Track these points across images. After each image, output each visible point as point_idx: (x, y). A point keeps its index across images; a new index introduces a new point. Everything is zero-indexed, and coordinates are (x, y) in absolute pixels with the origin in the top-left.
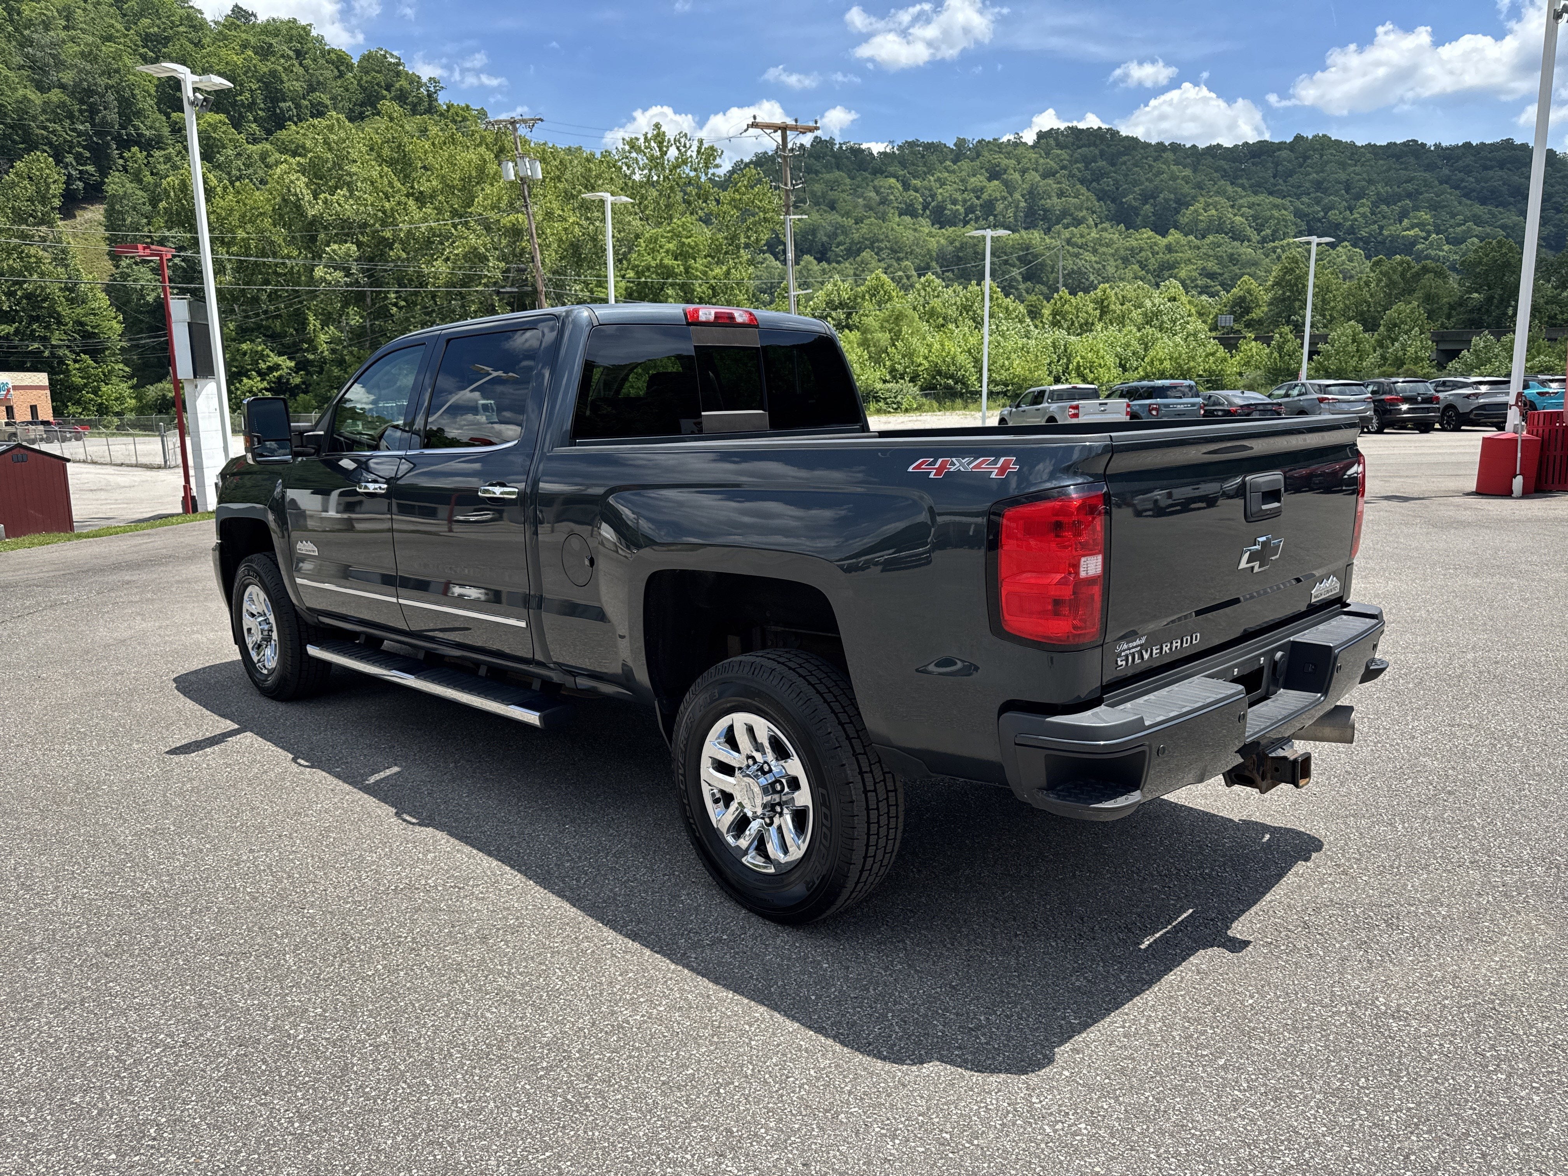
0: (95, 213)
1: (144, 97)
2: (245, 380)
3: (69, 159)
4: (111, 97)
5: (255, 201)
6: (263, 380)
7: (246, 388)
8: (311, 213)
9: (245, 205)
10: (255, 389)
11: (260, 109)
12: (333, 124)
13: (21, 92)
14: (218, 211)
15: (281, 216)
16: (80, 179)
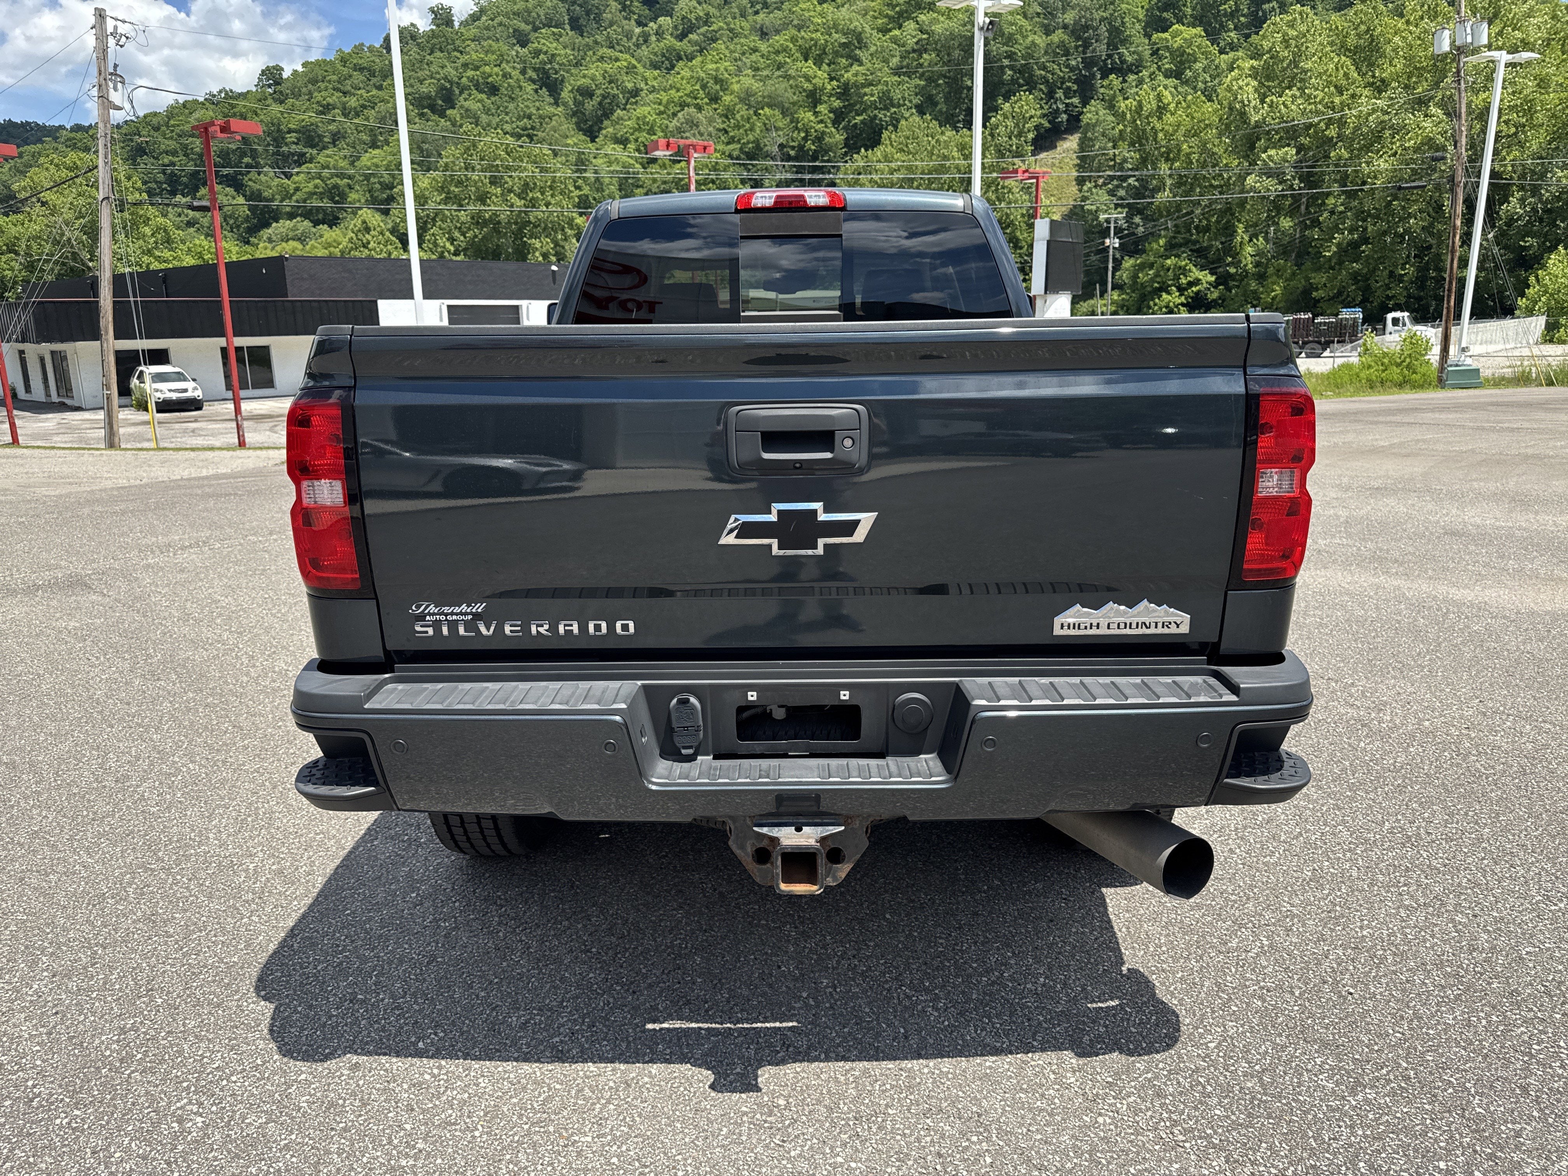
0: (1071, 144)
1: (1133, 23)
2: (1164, 295)
3: (1060, 94)
4: (1103, 29)
5: (1203, 113)
6: (1181, 295)
7: (1163, 304)
8: (1255, 118)
9: (1193, 118)
10: (1171, 304)
11: (1243, 15)
12: (1295, 19)
13: (1030, 39)
14: (1166, 128)
15: (1228, 126)
16: (1065, 112)
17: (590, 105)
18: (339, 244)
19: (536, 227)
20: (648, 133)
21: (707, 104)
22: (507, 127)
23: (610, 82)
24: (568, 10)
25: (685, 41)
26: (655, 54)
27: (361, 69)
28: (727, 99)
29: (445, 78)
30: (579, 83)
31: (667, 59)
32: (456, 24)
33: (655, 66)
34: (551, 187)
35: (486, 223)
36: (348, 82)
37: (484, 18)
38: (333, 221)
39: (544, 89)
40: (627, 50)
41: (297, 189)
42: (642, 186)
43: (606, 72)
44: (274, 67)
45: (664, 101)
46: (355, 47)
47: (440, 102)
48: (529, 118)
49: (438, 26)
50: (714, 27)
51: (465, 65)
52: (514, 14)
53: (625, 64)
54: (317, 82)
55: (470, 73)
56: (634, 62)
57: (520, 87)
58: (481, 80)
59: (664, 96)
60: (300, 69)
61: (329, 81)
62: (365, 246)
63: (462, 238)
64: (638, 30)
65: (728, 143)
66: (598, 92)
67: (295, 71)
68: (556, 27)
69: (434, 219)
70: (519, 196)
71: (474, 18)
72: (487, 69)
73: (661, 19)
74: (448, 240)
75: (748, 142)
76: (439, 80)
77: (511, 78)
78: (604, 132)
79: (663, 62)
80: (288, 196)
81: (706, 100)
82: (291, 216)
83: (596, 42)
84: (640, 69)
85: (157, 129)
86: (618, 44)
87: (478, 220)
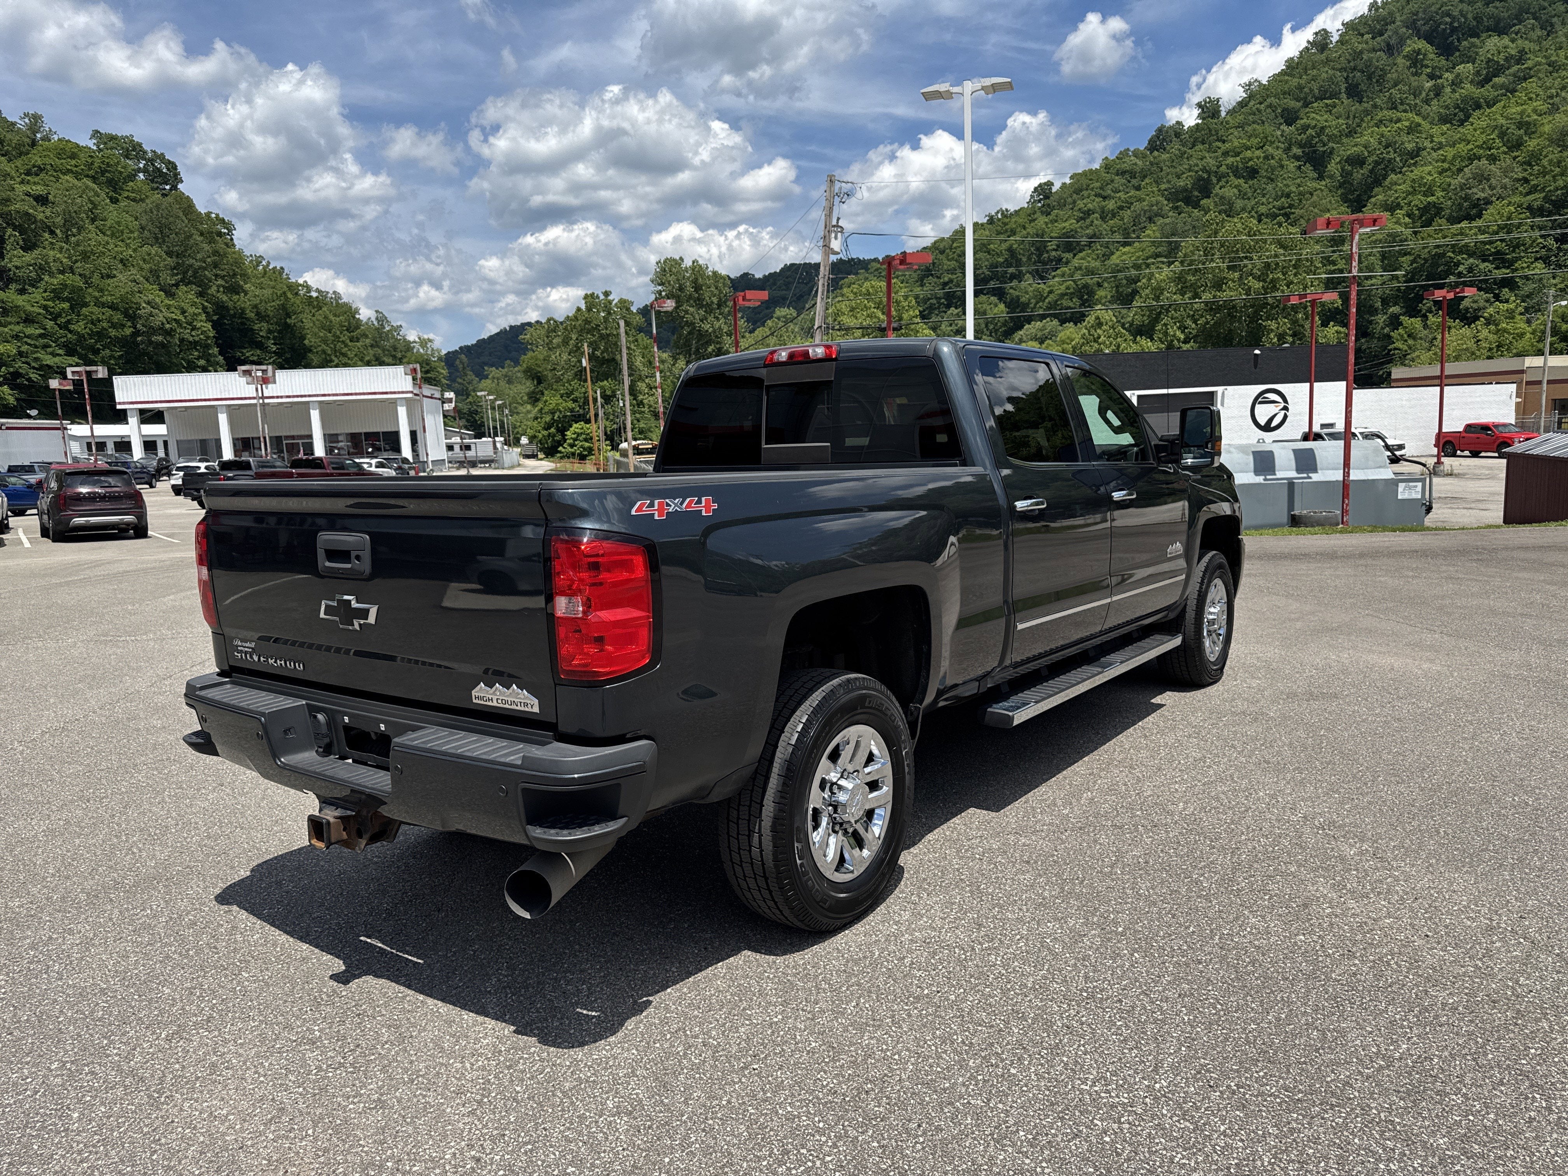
17: (1359, 174)
18: (1072, 340)
19: (1272, 308)
20: (1425, 195)
21: (1505, 153)
22: (1263, 209)
23: (1386, 147)
24: (1347, 79)
25: (1487, 86)
26: (1447, 107)
27: (1123, 173)
28: (1532, 144)
29: (1204, 170)
30: (1349, 153)
31: (1462, 110)
32: (1223, 114)
33: (1444, 120)
34: (1295, 267)
35: (1219, 309)
36: (1110, 187)
37: (1252, 103)
38: (1077, 318)
39: (1308, 165)
40: (1414, 108)
41: (1051, 292)
42: (1409, 254)
43: (1382, 135)
44: (1045, 184)
45: (1449, 157)
46: (1121, 153)
47: (1196, 193)
48: (1288, 196)
49: (1203, 119)
50: (1530, 63)
51: (1226, 154)
52: (1285, 93)
53: (1407, 124)
54: (1081, 191)
55: (1230, 160)
56: (1418, 119)
57: (1282, 166)
58: (1240, 165)
59: (1450, 153)
60: (1068, 181)
61: (1092, 189)
62: (1096, 340)
63: (1194, 326)
64: (1429, 85)
65: (1528, 194)
66: (1370, 160)
67: (1064, 184)
68: (1330, 98)
69: (1168, 311)
70: (1258, 279)
71: (1242, 104)
72: (1248, 154)
73: (1460, 68)
74: (1179, 328)
75: (1557, 189)
76: (1197, 172)
77: (1273, 158)
78: (1373, 200)
79: (1455, 115)
80: (1042, 299)
81: (1505, 149)
82: (1042, 317)
83: (1375, 106)
84: (1425, 125)
85: (942, 252)
86: (1402, 104)
87: (1212, 308)
